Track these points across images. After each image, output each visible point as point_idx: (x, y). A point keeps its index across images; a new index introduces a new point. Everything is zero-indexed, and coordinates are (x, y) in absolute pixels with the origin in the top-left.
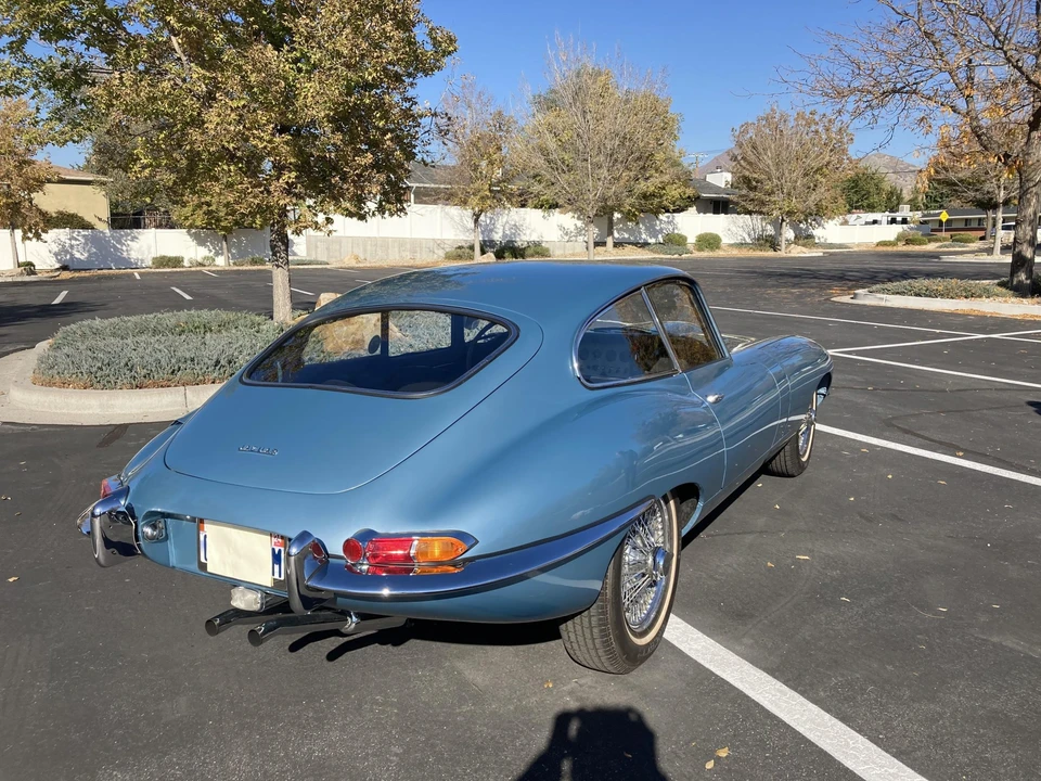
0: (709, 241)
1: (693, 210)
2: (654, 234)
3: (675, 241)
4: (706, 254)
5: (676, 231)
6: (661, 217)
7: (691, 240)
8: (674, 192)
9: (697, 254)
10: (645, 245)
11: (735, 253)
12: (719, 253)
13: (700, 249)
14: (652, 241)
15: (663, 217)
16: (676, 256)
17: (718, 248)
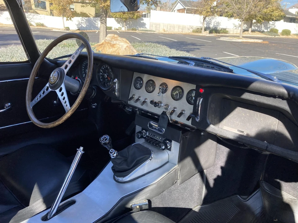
0: (287, 32)
1: (282, 21)
2: (267, 28)
3: (274, 31)
4: (284, 37)
5: (275, 28)
6: (270, 22)
7: (280, 31)
8: (276, 13)
9: (281, 36)
10: (263, 32)
11: (295, 37)
12: (290, 37)
13: (283, 35)
14: (266, 31)
15: (271, 23)
16: (273, 37)
17: (289, 35)
